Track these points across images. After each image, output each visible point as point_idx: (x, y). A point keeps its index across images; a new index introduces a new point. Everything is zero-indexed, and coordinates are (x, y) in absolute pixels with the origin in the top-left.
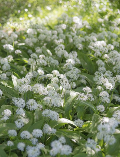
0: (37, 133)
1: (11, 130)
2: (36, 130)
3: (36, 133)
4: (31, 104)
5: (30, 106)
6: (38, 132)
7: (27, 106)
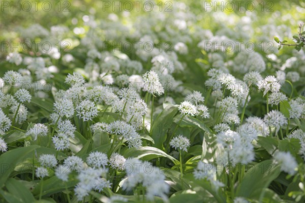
0: (97, 160)
1: (45, 156)
2: (96, 153)
3: (95, 159)
4: (84, 109)
5: (83, 113)
6: (99, 157)
7: (77, 113)
